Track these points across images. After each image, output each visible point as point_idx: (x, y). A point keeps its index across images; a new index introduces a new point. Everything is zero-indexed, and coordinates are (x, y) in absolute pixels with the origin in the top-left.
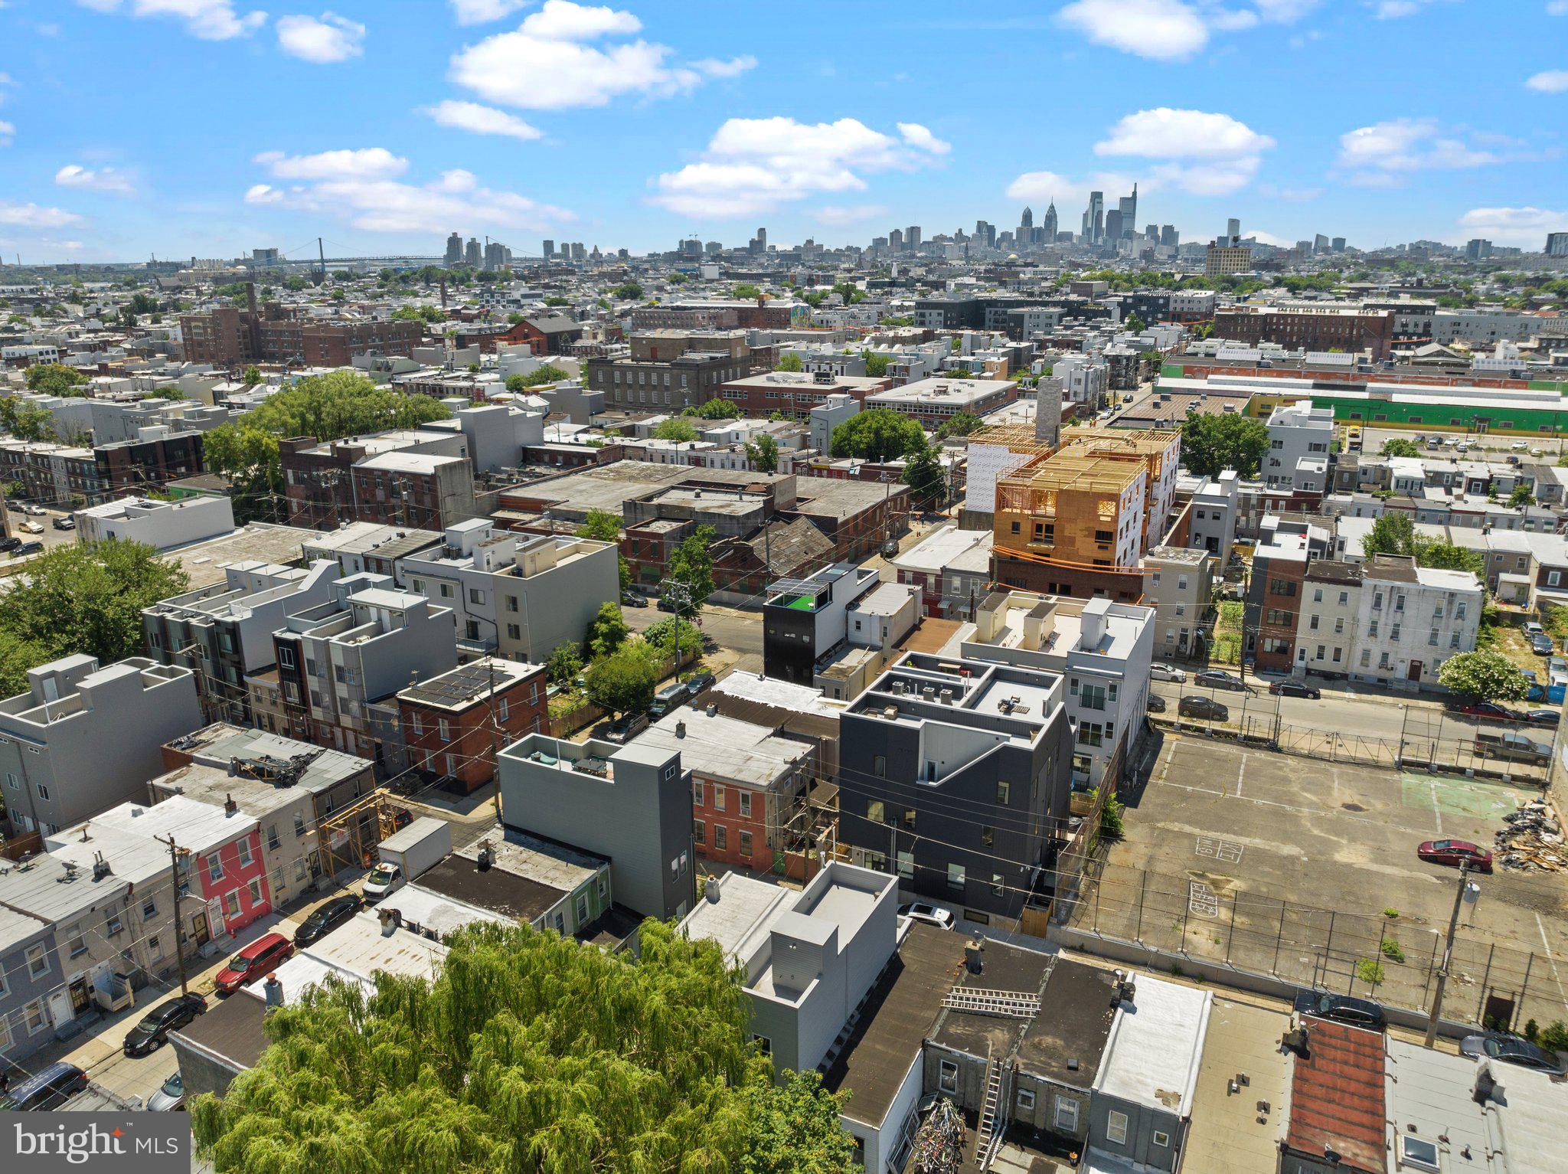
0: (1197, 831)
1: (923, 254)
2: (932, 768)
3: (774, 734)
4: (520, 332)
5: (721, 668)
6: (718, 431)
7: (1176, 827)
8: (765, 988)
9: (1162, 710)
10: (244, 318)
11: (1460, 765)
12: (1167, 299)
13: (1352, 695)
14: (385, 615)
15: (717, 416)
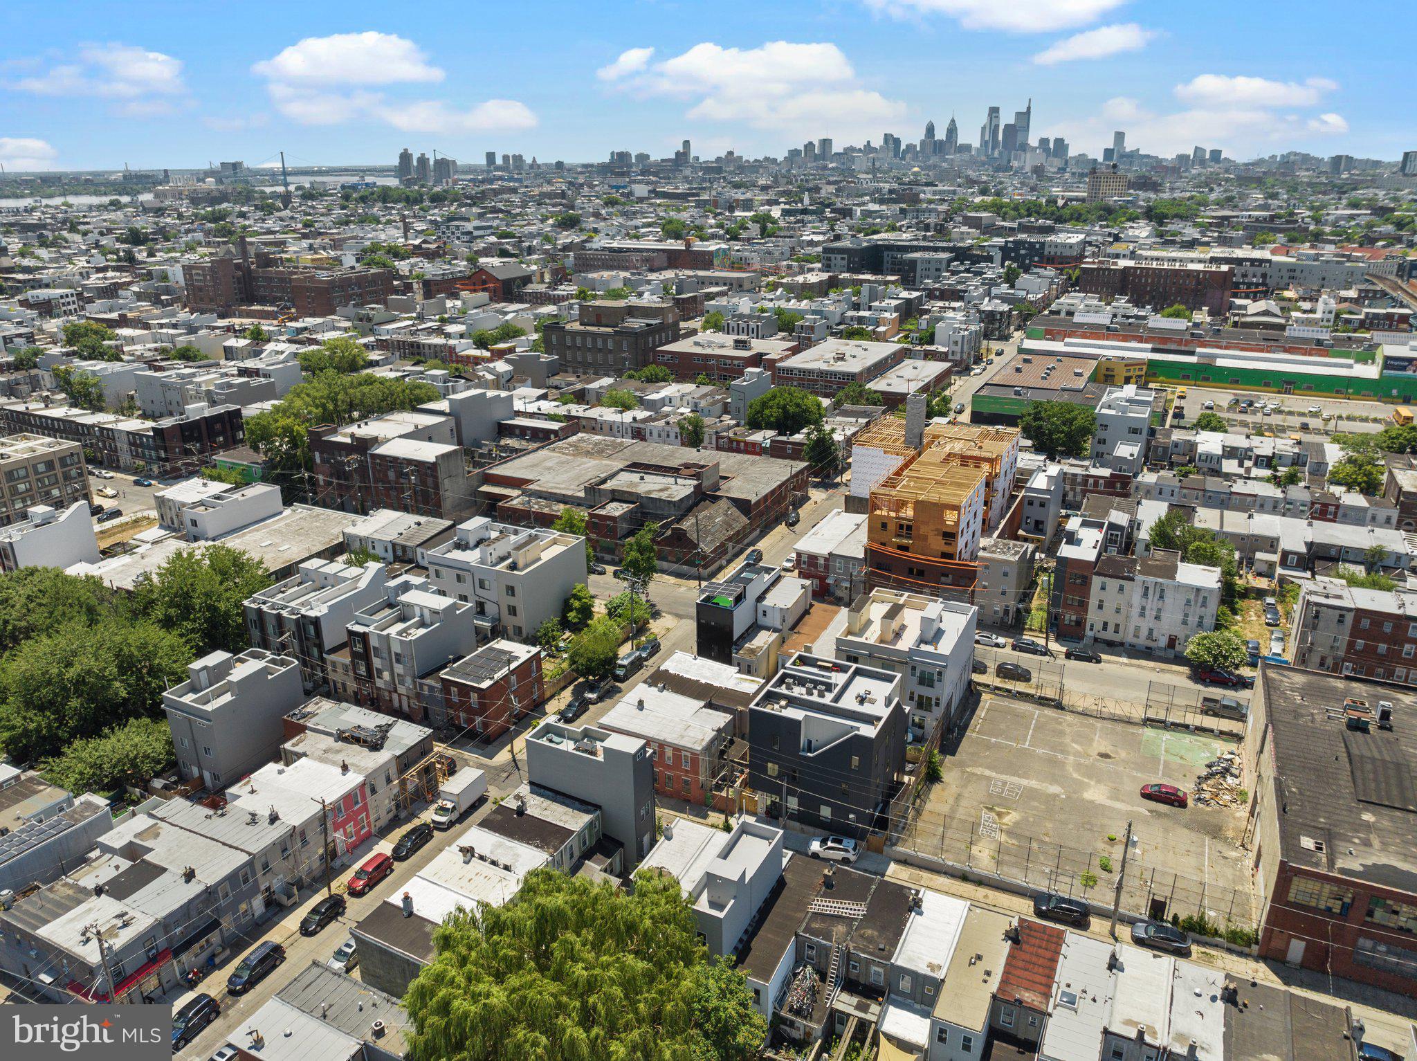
0: (993, 774)
1: (834, 165)
2: (810, 742)
3: (705, 707)
4: (478, 279)
5: (664, 632)
6: (654, 397)
7: (979, 771)
8: (703, 905)
9: (984, 672)
10: (238, 266)
11: (1187, 722)
12: (1043, 244)
13: (1124, 660)
14: (426, 613)
15: (653, 380)
